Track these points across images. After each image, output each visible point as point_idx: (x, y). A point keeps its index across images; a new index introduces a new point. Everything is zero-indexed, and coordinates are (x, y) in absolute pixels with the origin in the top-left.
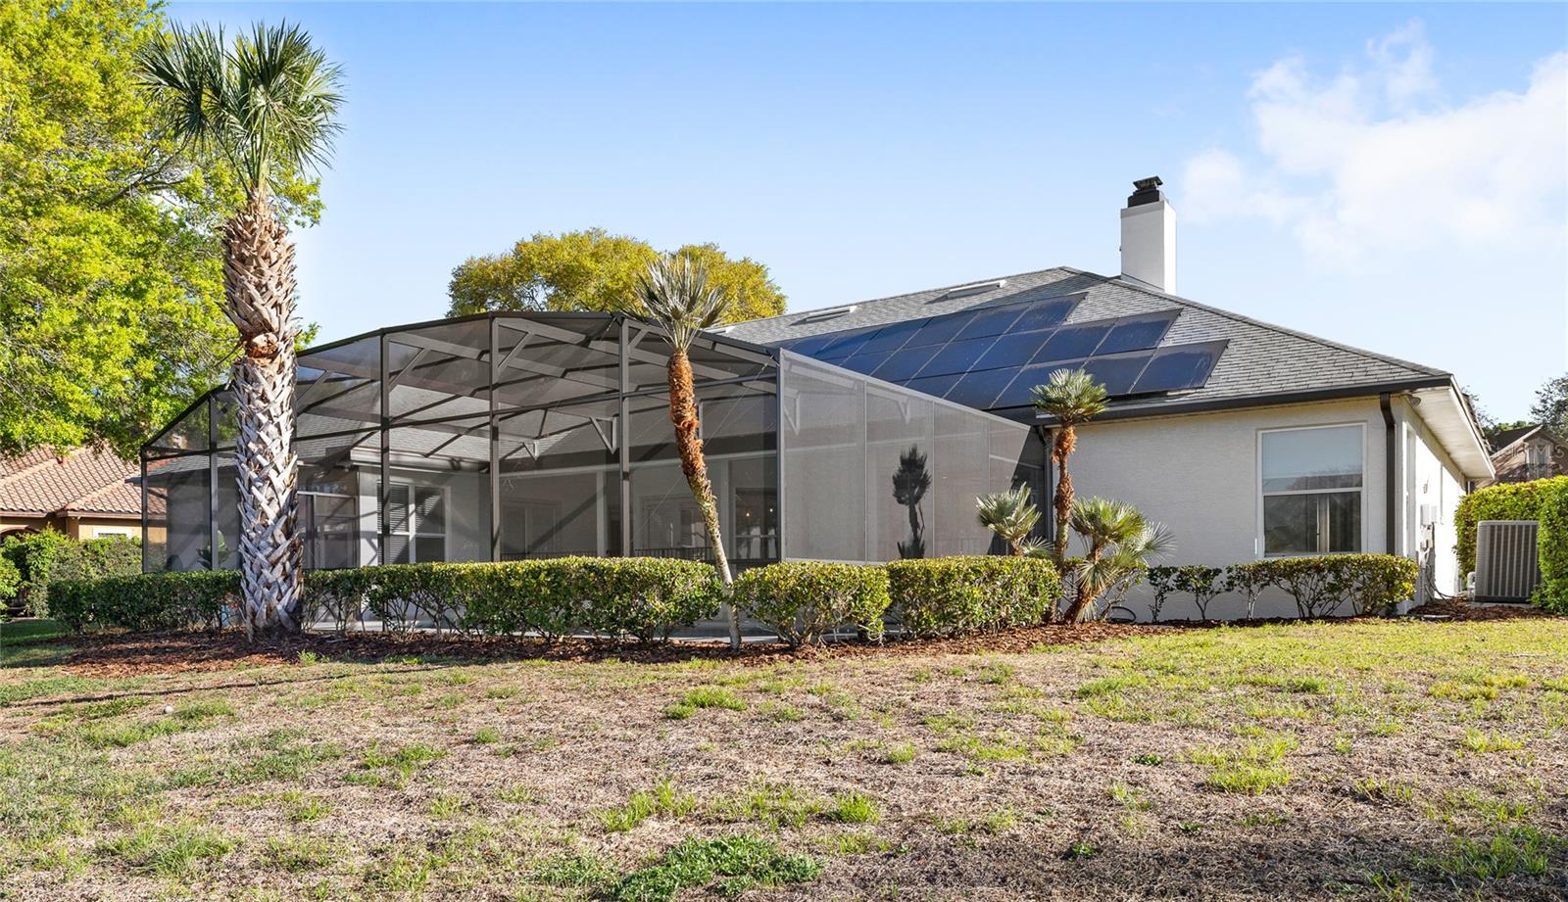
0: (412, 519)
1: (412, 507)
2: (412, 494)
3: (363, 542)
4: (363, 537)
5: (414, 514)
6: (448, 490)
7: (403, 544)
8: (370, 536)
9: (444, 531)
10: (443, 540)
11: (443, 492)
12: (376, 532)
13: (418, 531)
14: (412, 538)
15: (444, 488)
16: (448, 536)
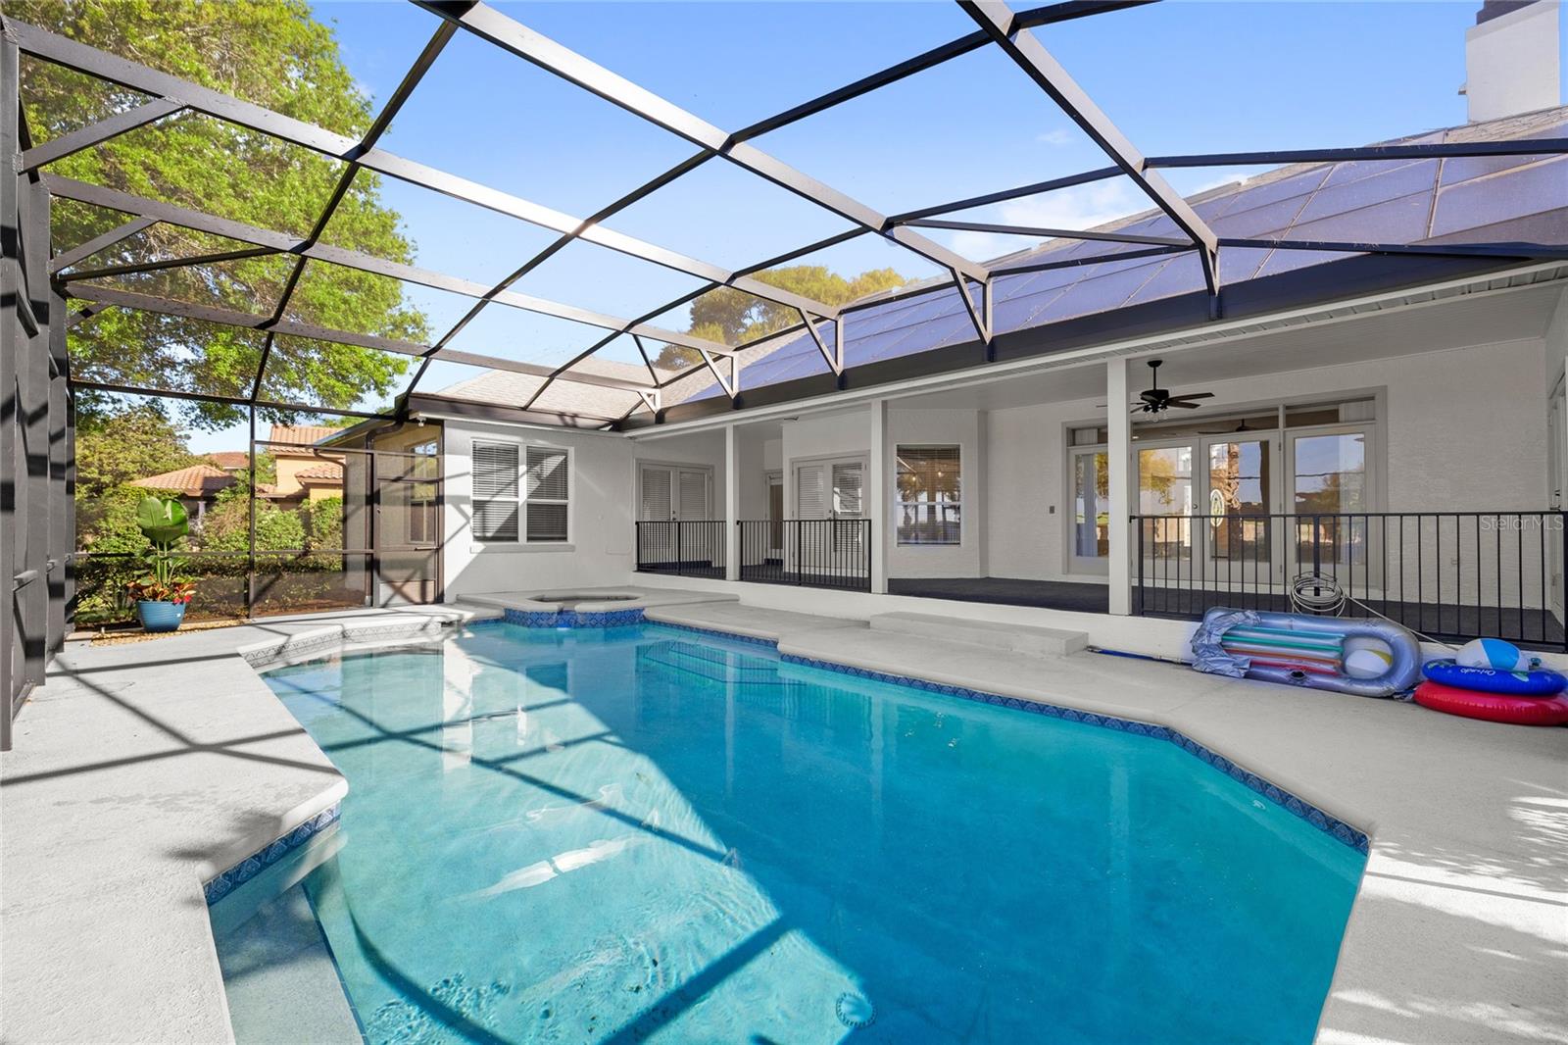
0: (523, 482)
1: (522, 468)
2: (522, 455)
3: (449, 509)
4: (448, 503)
5: (525, 476)
6: (571, 451)
7: (510, 511)
8: (458, 501)
9: (566, 498)
10: (565, 507)
11: (565, 453)
12: (468, 497)
13: (530, 496)
14: (523, 505)
15: (566, 448)
16: (571, 502)
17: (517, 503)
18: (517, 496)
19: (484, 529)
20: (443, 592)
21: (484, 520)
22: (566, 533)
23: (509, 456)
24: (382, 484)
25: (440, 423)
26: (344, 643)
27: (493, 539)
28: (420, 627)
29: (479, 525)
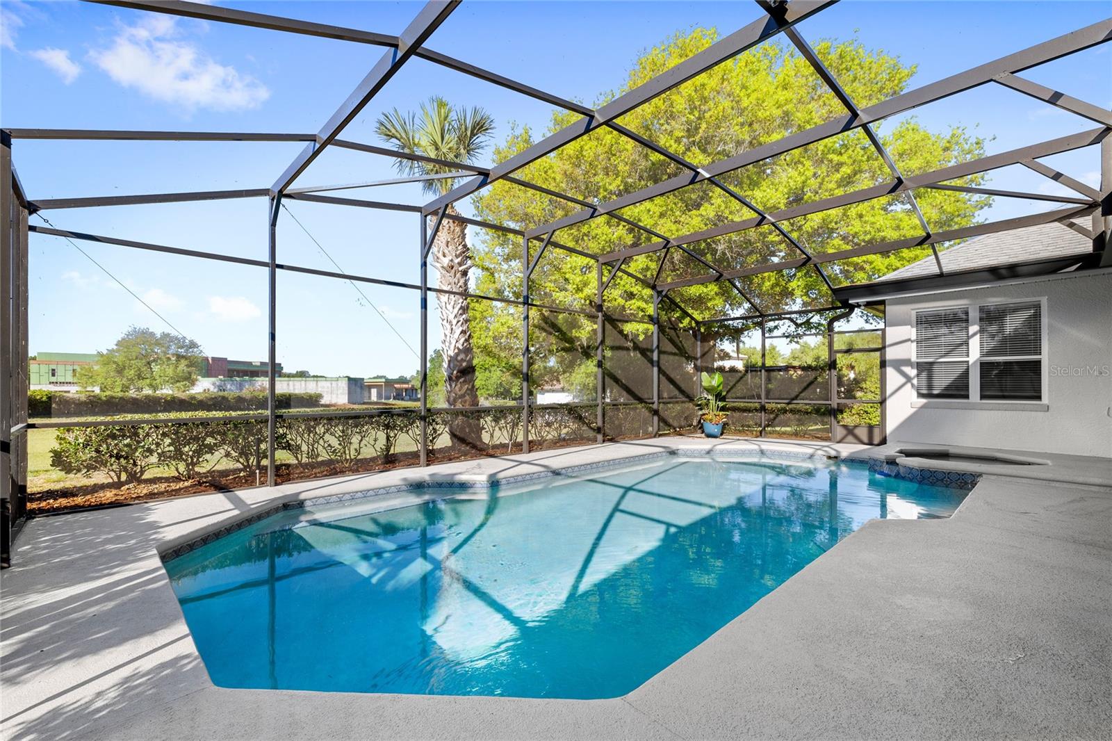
0: (975, 342)
1: (974, 329)
2: (974, 316)
3: (891, 371)
4: (891, 366)
5: (978, 337)
6: (1044, 301)
7: (959, 370)
8: (899, 364)
9: (1040, 354)
10: (1038, 363)
11: (1037, 307)
12: (909, 360)
13: (982, 356)
14: (975, 362)
15: (1037, 299)
16: (1045, 358)
17: (968, 362)
18: (968, 356)
19: (930, 387)
20: (886, 437)
21: (930, 378)
22: (1040, 391)
23: (957, 320)
24: (839, 355)
25: (883, 303)
26: (761, 457)
27: (938, 396)
28: (808, 456)
29: (924, 383)
